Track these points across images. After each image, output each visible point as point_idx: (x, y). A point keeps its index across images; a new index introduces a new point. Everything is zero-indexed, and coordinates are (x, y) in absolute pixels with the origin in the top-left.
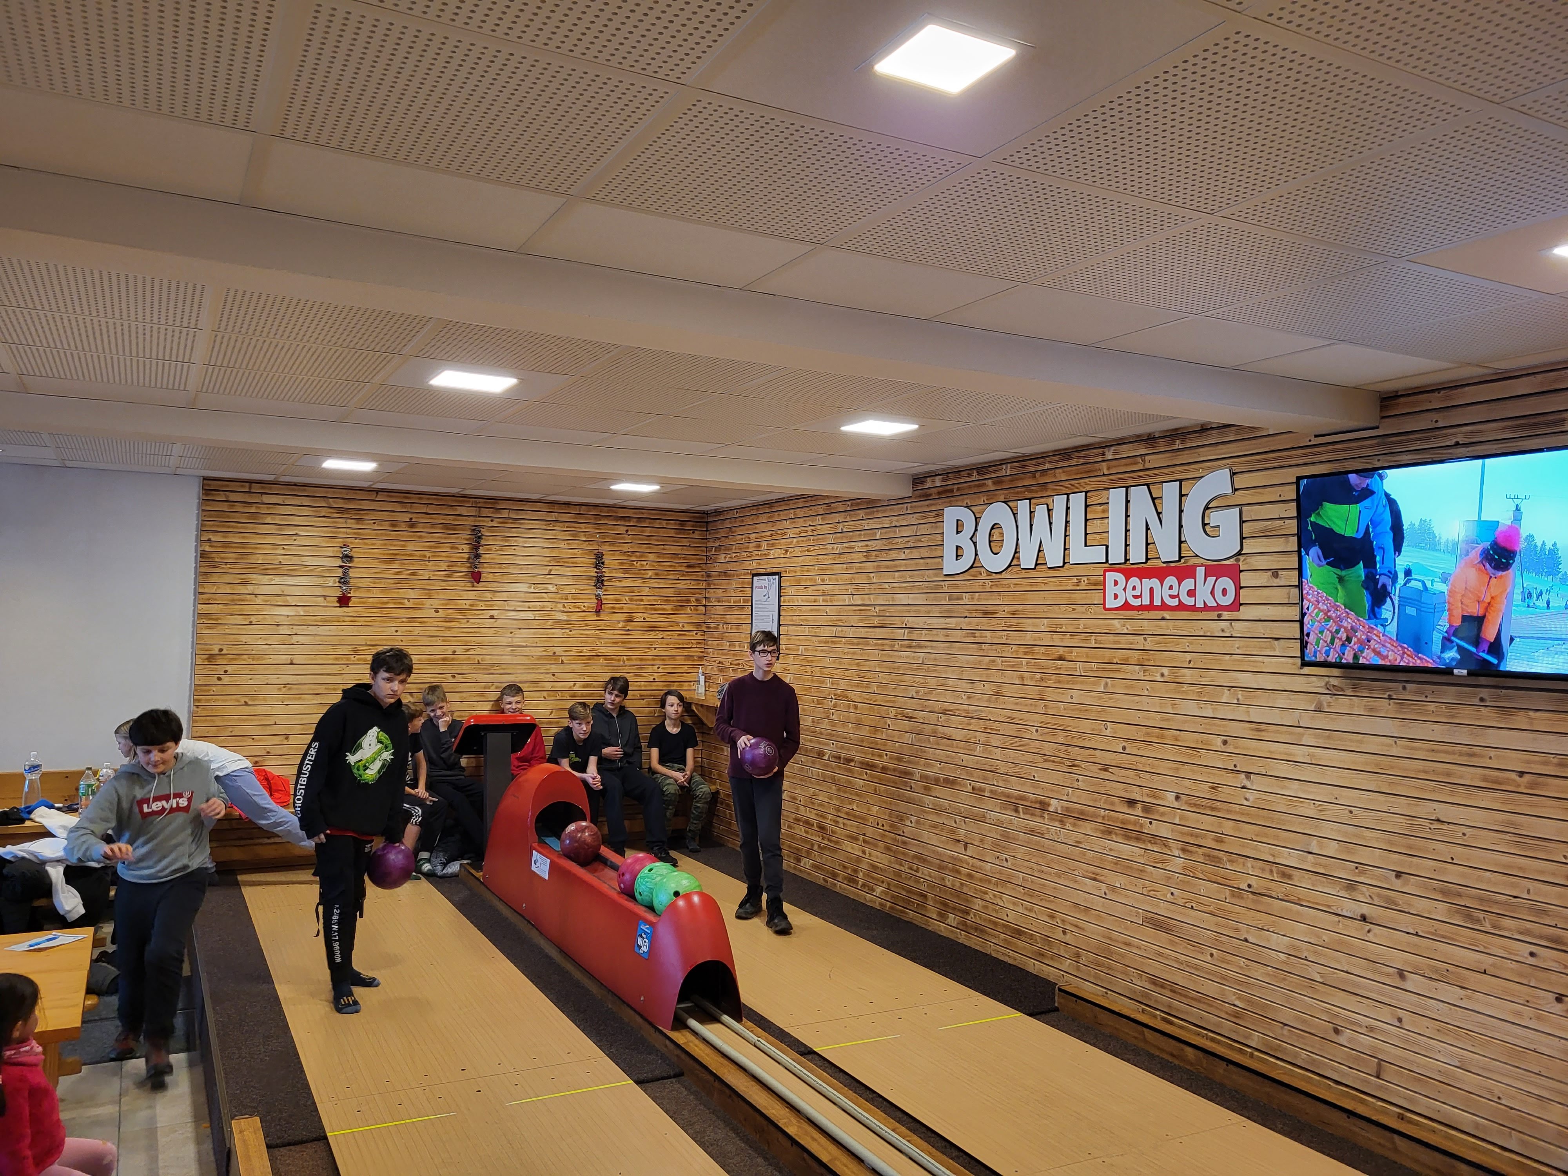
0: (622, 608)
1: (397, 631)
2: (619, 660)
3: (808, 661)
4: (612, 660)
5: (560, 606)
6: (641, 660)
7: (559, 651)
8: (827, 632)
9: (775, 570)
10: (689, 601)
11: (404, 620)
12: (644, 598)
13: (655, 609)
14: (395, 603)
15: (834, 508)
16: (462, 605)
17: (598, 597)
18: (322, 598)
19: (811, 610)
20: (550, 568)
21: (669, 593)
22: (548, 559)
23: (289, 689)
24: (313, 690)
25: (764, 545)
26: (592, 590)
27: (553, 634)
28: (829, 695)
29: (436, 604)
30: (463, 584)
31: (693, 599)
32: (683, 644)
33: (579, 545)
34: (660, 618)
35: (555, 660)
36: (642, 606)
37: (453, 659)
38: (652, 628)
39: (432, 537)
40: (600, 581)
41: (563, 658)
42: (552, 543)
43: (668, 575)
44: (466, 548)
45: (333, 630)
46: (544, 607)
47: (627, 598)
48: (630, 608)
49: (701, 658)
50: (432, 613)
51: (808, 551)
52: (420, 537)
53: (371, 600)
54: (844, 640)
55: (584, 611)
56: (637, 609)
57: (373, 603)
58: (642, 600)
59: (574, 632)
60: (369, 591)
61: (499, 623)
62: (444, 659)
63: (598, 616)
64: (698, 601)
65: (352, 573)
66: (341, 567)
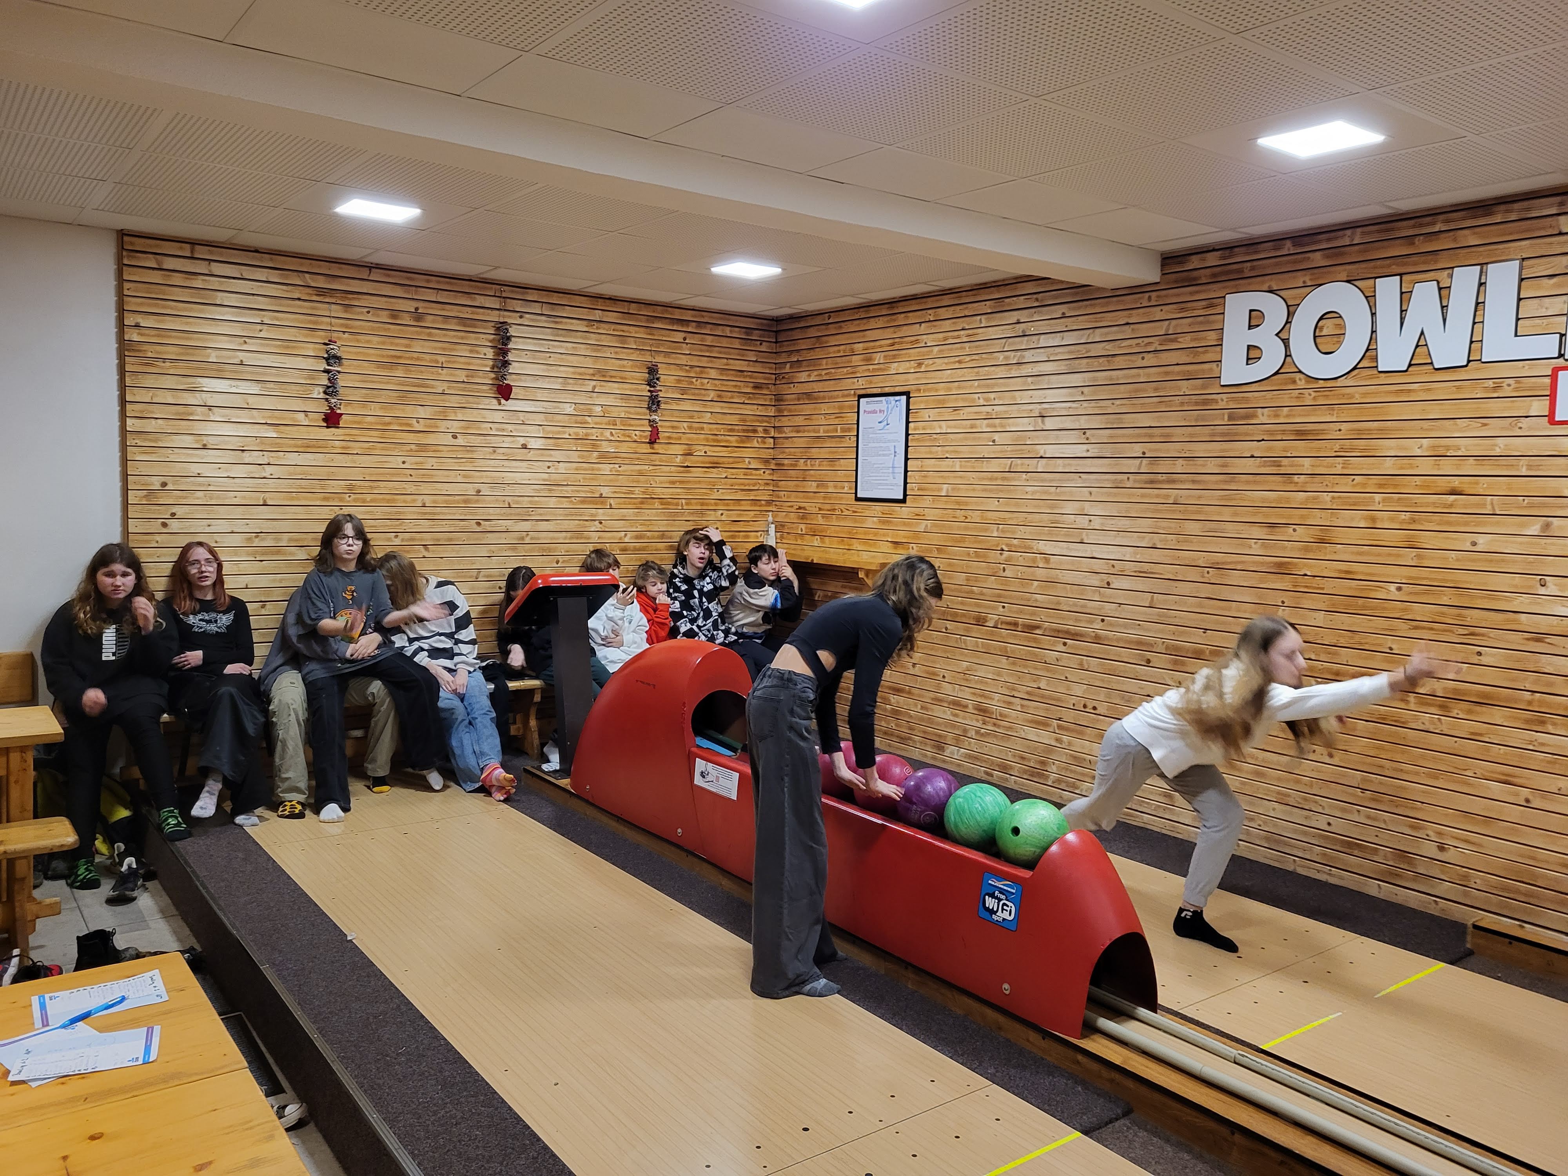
0: (680, 438)
1: (404, 463)
2: (677, 504)
3: (958, 503)
4: (669, 504)
5: (607, 434)
6: (702, 504)
7: (606, 492)
8: (994, 465)
9: (897, 390)
10: (755, 431)
11: (413, 447)
12: (705, 426)
13: (718, 441)
14: (401, 424)
15: (1009, 304)
16: (485, 428)
17: (652, 423)
18: (302, 414)
19: (966, 439)
20: (594, 383)
21: (733, 420)
22: (591, 371)
23: (263, 539)
24: (297, 540)
25: (878, 358)
26: (645, 414)
27: (599, 469)
28: (997, 545)
29: (455, 427)
30: (487, 401)
31: (760, 429)
32: (749, 485)
33: (628, 354)
34: (724, 452)
35: (602, 503)
36: (703, 436)
37: (477, 501)
38: (715, 466)
39: (445, 335)
40: (654, 403)
41: (612, 501)
42: (595, 351)
43: (732, 397)
44: (490, 353)
45: (319, 459)
46: (587, 435)
47: (685, 425)
48: (689, 439)
49: (769, 503)
50: (448, 439)
51: (960, 362)
52: (430, 334)
53: (369, 419)
54: (1024, 475)
55: (635, 441)
56: (697, 439)
57: (371, 423)
58: (702, 429)
59: (624, 467)
60: (364, 407)
61: (531, 455)
62: (465, 501)
63: (653, 448)
64: (766, 431)
65: (342, 381)
66: (327, 371)
